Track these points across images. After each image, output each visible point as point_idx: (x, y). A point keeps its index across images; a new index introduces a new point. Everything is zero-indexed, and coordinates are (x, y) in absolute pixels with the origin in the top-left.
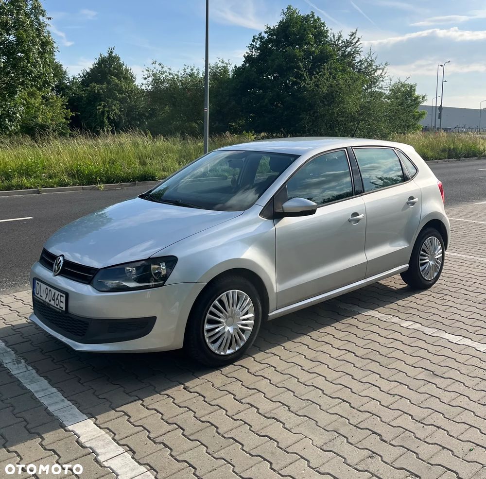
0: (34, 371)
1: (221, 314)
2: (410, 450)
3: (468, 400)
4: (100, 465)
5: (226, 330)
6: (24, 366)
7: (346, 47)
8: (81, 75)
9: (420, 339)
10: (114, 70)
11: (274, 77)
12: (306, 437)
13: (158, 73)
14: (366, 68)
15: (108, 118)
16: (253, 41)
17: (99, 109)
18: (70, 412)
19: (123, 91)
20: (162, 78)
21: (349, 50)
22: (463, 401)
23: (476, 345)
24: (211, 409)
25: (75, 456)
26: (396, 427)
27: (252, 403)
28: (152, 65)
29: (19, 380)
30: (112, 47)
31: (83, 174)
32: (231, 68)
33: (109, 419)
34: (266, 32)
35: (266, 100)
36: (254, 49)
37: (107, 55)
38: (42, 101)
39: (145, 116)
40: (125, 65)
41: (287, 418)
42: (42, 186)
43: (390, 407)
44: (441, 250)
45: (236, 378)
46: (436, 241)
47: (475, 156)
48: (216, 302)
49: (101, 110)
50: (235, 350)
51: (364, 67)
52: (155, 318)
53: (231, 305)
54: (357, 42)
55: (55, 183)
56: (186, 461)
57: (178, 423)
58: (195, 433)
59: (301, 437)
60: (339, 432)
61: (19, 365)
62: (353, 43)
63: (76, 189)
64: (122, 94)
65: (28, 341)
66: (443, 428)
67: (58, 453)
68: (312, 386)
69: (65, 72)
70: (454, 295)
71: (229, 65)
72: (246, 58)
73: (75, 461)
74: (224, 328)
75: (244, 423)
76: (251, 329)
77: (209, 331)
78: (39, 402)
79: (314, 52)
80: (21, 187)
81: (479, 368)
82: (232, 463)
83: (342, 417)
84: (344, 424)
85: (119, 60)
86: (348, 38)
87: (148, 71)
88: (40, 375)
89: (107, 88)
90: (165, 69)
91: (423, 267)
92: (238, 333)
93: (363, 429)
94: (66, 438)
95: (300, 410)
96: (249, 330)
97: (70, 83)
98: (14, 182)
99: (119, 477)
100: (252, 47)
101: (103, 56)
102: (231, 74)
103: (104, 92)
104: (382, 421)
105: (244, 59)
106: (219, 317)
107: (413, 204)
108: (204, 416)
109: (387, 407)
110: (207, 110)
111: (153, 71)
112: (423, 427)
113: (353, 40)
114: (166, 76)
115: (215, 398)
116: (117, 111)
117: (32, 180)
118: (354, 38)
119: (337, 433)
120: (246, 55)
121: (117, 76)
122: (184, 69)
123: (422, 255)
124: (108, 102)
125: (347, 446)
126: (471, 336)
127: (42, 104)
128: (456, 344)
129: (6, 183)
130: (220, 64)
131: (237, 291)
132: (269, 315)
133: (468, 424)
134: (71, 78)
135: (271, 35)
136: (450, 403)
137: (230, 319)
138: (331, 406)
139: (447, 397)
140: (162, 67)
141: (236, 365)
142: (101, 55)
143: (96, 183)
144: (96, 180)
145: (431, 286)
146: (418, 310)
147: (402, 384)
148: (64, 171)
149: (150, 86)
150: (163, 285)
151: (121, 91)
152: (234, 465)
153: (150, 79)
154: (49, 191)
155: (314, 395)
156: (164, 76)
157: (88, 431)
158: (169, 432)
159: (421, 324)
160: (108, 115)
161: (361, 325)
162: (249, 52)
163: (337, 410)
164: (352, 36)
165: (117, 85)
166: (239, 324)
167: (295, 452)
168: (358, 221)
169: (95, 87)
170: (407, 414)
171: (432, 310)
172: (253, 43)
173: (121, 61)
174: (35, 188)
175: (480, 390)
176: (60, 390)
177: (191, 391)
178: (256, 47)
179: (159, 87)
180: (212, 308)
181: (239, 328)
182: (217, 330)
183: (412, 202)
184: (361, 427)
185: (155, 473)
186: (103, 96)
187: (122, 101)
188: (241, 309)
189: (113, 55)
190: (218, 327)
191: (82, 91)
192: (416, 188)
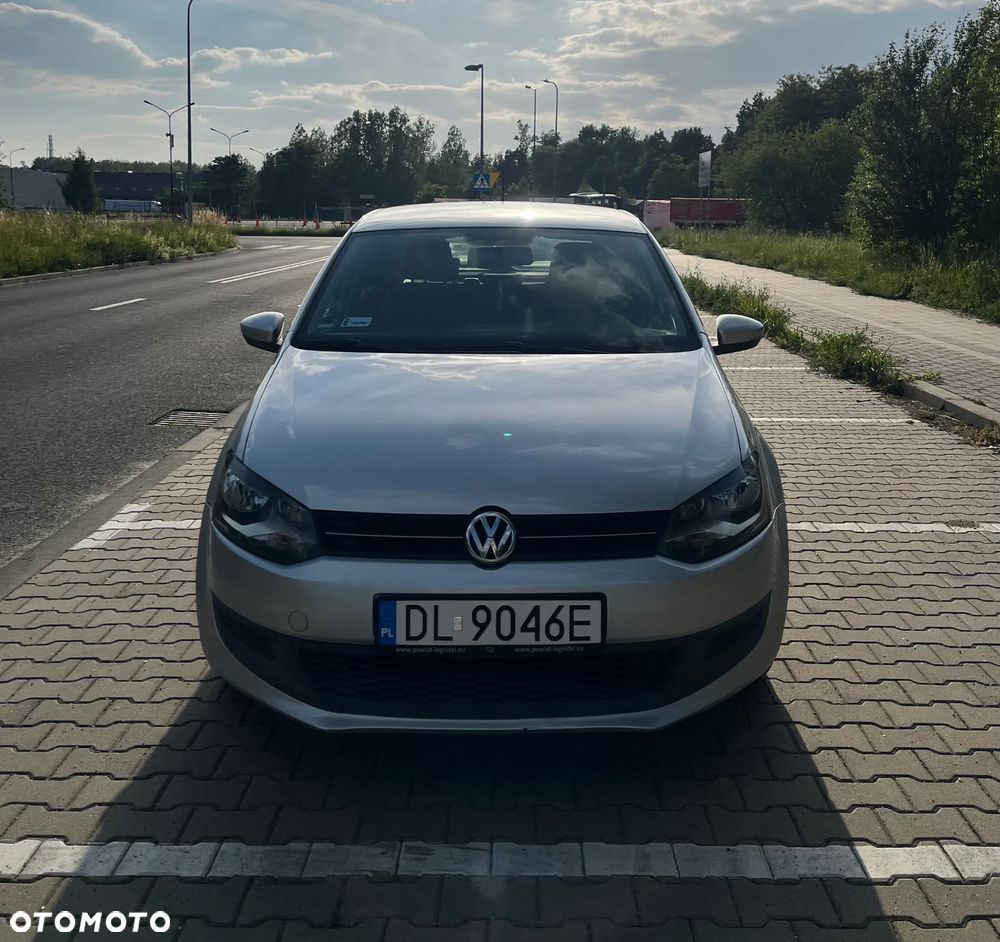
47: (144, 258)
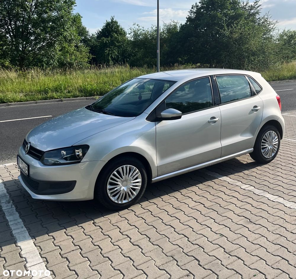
0: (15, 208)
1: (118, 180)
2: (215, 273)
3: (266, 240)
4: (26, 269)
5: (122, 189)
6: (11, 205)
7: (251, 10)
8: (97, 33)
9: (250, 197)
10: (114, 29)
11: (205, 30)
12: (152, 259)
13: (136, 30)
14: (263, 23)
15: (111, 57)
16: (192, 8)
17: (106, 52)
18: (23, 235)
19: (119, 41)
20: (139, 33)
21: (252, 11)
22: (262, 241)
23: (285, 203)
24: (104, 237)
25: (14, 262)
26: (211, 256)
27: (128, 235)
28: (133, 26)
29: (4, 214)
30: (113, 16)
31: (87, 90)
32: (178, 26)
33: (43, 241)
34: (200, 3)
35: (200, 44)
36: (192, 13)
37: (110, 21)
38: (75, 49)
39: (132, 55)
40: (121, 26)
41: (146, 246)
42: (64, 97)
43: (212, 242)
44: (278, 139)
45: (125, 218)
46: (273, 133)
48: (115, 173)
49: (107, 53)
50: (129, 200)
51: (262, 22)
52: (75, 182)
53: (125, 174)
54: (258, 7)
55: (71, 96)
56: (74, 271)
57: (80, 246)
58: (87, 252)
59: (149, 259)
60: (174, 257)
61: (8, 204)
62: (255, 7)
63: (83, 99)
64: (119, 43)
65: (20, 190)
66: (242, 259)
67: (7, 260)
68: (170, 225)
69: (88, 31)
70: (284, 168)
71: (177, 24)
72: (187, 19)
73: (14, 265)
74: (121, 188)
75: (119, 247)
76: (139, 188)
77: (110, 189)
78: (10, 227)
79: (229, 14)
80: (52, 98)
81: (281, 218)
82: (101, 274)
83: (180, 247)
84: (179, 252)
85: (117, 23)
86: (253, 4)
87: (131, 29)
88: (17, 211)
89: (111, 40)
90: (140, 28)
91: (264, 150)
92: (130, 191)
93: (190, 256)
94: (14, 251)
95: (156, 241)
96: (138, 189)
97: (90, 37)
98: (49, 95)
99: (33, 278)
100: (191, 12)
101: (108, 21)
102: (179, 29)
103: (109, 42)
104: (204, 251)
105: (187, 20)
106: (117, 181)
107: (257, 110)
108: (97, 242)
109: (211, 242)
110: (158, 51)
111: (134, 29)
112: (229, 257)
113: (255, 5)
114: (141, 32)
115: (108, 230)
116: (116, 53)
117: (59, 94)
118: (257, 4)
119: (173, 258)
120: (188, 17)
121: (116, 32)
122: (152, 27)
123: (263, 143)
124: (111, 48)
125: (175, 267)
126: (284, 196)
127: (75, 50)
128: (272, 201)
129: (45, 96)
130: (172, 24)
131: (129, 165)
132: (153, 180)
133: (259, 257)
134: (91, 35)
135: (203, 4)
136: (253, 242)
137: (125, 182)
138: (176, 239)
139: (252, 237)
140: (139, 27)
141: (129, 210)
142: (107, 21)
143: (94, 95)
144: (94, 94)
145: (270, 162)
146: (256, 177)
147: (227, 227)
148: (77, 89)
149: (132, 38)
150: (79, 162)
151: (118, 42)
152: (102, 275)
153: (132, 34)
154: (67, 100)
155: (168, 231)
156: (140, 32)
157: (28, 247)
158: (73, 250)
159: (254, 187)
160: (111, 55)
161: (216, 187)
162: (190, 15)
163: (179, 242)
164: (255, 3)
165: (116, 38)
166: (131, 185)
167: (142, 269)
168: (215, 122)
169: (104, 39)
170: (222, 247)
171: (265, 178)
172: (192, 10)
173: (118, 24)
174: (60, 99)
175: (276, 234)
176: (24, 221)
177: (96, 225)
178: (194, 12)
179: (137, 38)
180: (112, 176)
181: (131, 188)
182: (115, 189)
183: (256, 109)
184: (189, 255)
185: (54, 276)
186: (108, 45)
187: (119, 47)
188: (132, 176)
189: (114, 20)
190: (116, 187)
191: (97, 42)
192: (260, 101)
